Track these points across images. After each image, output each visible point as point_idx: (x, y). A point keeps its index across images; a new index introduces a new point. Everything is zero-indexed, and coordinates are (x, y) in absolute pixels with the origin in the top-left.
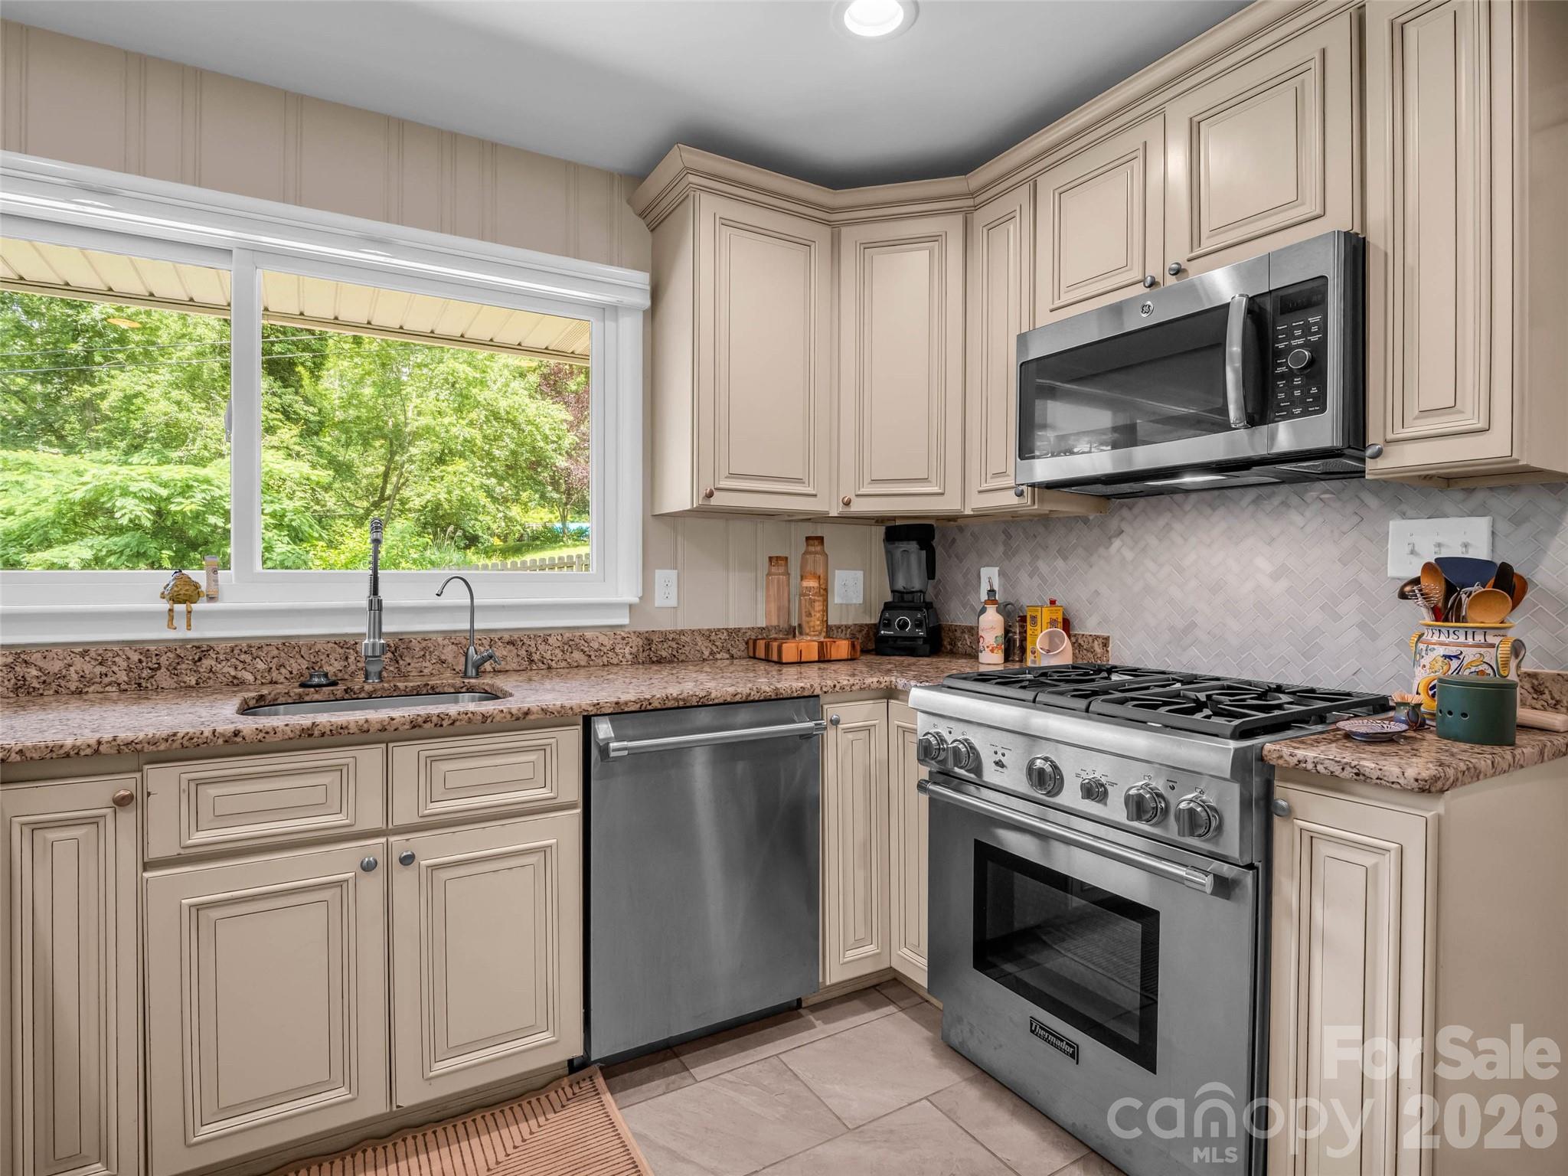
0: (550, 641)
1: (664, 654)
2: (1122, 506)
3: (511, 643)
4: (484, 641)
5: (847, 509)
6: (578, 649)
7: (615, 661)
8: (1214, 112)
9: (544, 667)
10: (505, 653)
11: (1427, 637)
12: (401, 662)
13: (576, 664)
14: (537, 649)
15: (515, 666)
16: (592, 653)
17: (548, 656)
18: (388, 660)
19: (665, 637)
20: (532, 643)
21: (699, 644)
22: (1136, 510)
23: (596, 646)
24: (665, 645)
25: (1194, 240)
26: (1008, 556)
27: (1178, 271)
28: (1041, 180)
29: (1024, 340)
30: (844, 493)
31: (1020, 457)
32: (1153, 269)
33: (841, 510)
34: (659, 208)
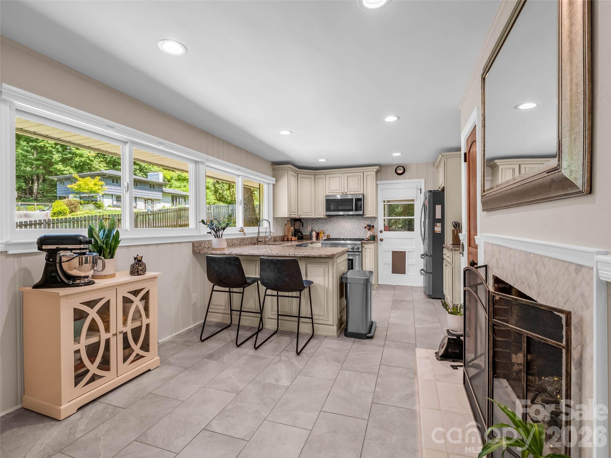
2: (331, 217)
8: (350, 176)
11: (367, 232)
22: (333, 218)
25: (348, 190)
26: (312, 224)
27: (346, 193)
28: (327, 175)
29: (326, 196)
30: (299, 214)
31: (326, 211)
32: (343, 191)
33: (299, 217)
34: (277, 169)
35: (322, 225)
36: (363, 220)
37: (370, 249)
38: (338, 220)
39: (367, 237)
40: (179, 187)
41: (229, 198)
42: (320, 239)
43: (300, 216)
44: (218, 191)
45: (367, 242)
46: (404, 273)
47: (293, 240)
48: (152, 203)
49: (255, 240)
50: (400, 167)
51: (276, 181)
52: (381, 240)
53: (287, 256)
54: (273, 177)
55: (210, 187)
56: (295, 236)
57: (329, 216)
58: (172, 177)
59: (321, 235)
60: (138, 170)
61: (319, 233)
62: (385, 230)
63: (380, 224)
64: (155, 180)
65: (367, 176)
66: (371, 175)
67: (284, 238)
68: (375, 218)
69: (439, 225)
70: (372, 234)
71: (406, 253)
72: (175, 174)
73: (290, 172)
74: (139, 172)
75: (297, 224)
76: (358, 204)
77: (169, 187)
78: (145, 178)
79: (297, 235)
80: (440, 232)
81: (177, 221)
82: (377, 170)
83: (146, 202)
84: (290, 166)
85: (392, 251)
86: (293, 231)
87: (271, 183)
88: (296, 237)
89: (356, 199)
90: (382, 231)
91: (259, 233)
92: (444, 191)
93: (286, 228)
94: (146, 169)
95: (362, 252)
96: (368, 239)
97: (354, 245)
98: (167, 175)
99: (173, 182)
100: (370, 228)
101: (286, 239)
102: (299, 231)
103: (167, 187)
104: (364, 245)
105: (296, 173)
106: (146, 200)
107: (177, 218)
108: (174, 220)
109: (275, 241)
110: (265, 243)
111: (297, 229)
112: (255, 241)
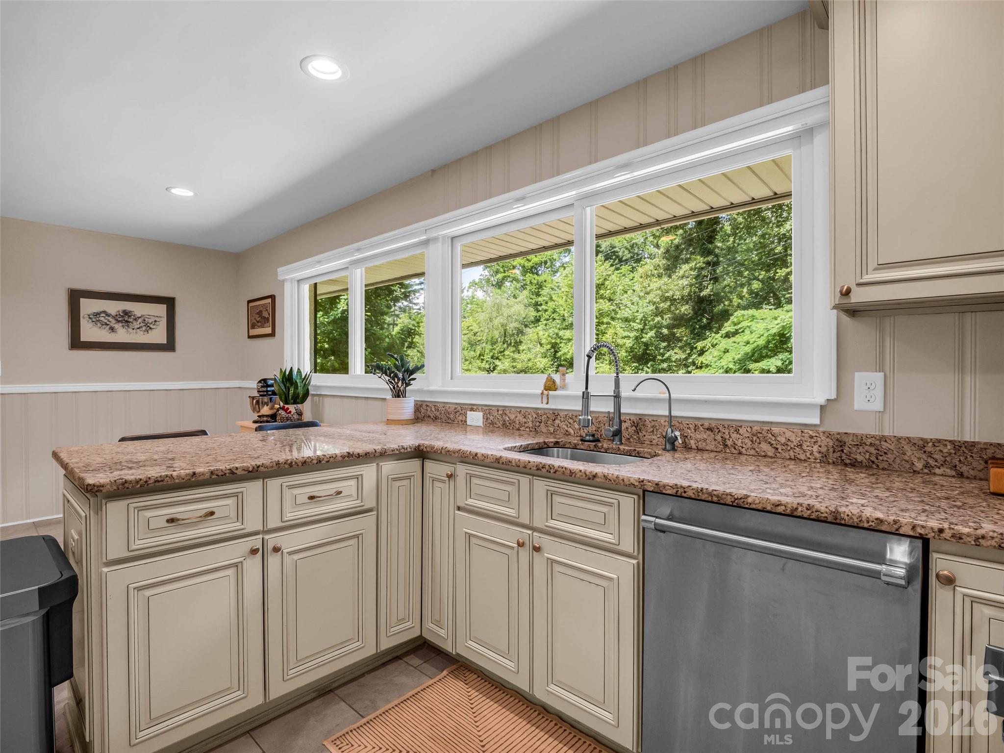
0: (741, 431)
1: (860, 458)
3: (710, 429)
4: (691, 426)
6: (766, 441)
7: (803, 457)
9: (735, 452)
10: (705, 436)
12: (640, 434)
13: (763, 454)
14: (730, 437)
15: (712, 447)
16: (778, 446)
17: (739, 443)
18: (633, 431)
19: (861, 441)
20: (727, 432)
21: (908, 454)
23: (783, 440)
24: (861, 449)
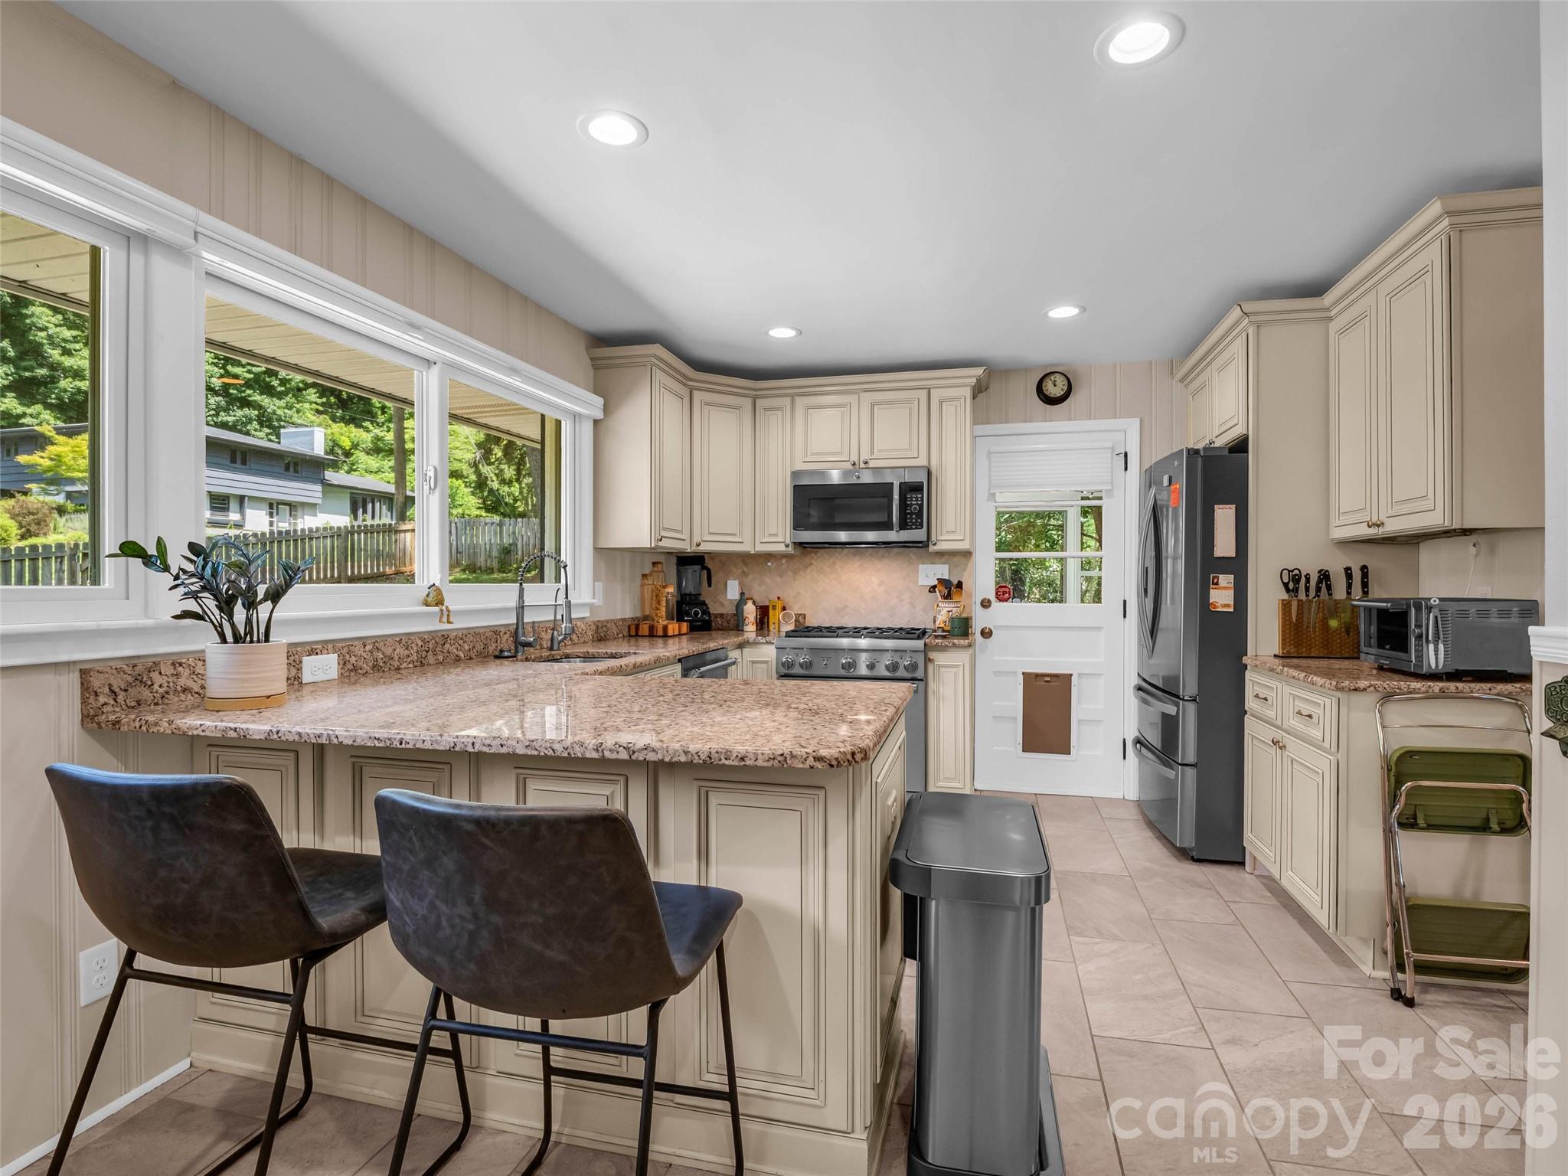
2: (811, 552)
5: (697, 548)
8: (880, 403)
11: (940, 605)
22: (819, 554)
25: (872, 452)
26: (745, 574)
27: (866, 463)
28: (798, 399)
29: (795, 474)
30: (696, 539)
31: (794, 529)
32: (854, 458)
33: (694, 548)
34: (612, 362)
35: (778, 579)
36: (923, 563)
37: (955, 670)
38: (834, 563)
39: (939, 623)
40: (376, 472)
41: (519, 503)
42: (771, 628)
43: (698, 545)
44: (487, 485)
45: (945, 642)
46: (1064, 748)
47: (670, 633)
48: (290, 515)
49: (506, 637)
50: (1057, 375)
51: (607, 409)
52: (986, 634)
53: (588, 755)
54: (596, 392)
55: (465, 473)
56: (680, 619)
57: (802, 546)
58: (358, 445)
59: (774, 615)
60: (255, 420)
61: (768, 606)
62: (1000, 599)
63: (983, 578)
64: (303, 449)
65: (941, 403)
66: (956, 399)
67: (637, 627)
68: (967, 554)
69: (1226, 580)
70: (956, 612)
71: (1074, 680)
72: (365, 435)
73: (659, 376)
74: (257, 427)
75: (690, 575)
76: (912, 505)
77: (346, 472)
78: (275, 442)
79: (688, 615)
80: (1232, 610)
81: (343, 567)
82: (979, 381)
83: (275, 511)
84: (657, 349)
85: (1023, 673)
86: (673, 601)
87: (588, 417)
88: (685, 624)
89: (903, 486)
90: (989, 601)
91: (521, 608)
92: (1246, 451)
93: (645, 587)
94: (279, 420)
95: (924, 680)
96: (944, 631)
97: (899, 654)
98: (343, 438)
99: (358, 456)
100: (949, 592)
101: (645, 629)
102: (697, 599)
103: (341, 471)
104: (932, 655)
105: (685, 385)
106: (273, 506)
107: (343, 557)
108: (332, 562)
109: (600, 640)
110: (551, 649)
111: (690, 595)
112: (506, 642)
